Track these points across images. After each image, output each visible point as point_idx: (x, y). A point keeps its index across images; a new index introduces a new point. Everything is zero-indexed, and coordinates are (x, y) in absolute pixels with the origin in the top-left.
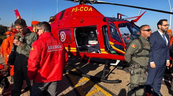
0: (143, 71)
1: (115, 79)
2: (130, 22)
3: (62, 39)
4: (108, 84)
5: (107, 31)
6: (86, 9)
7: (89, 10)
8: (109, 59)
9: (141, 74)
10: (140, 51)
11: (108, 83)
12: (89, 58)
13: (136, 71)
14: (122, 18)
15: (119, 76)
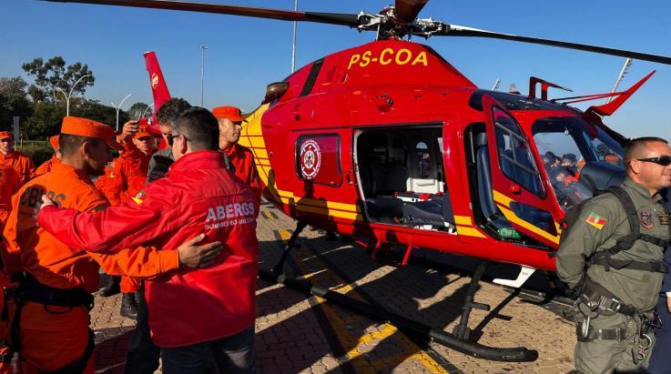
0: (633, 325)
1: (508, 344)
2: (582, 114)
3: (306, 170)
4: (482, 362)
5: (486, 145)
6: (404, 56)
7: (414, 63)
8: (488, 260)
9: (623, 338)
10: (623, 244)
11: (479, 356)
12: (407, 246)
13: (604, 324)
14: (549, 98)
15: (528, 330)
